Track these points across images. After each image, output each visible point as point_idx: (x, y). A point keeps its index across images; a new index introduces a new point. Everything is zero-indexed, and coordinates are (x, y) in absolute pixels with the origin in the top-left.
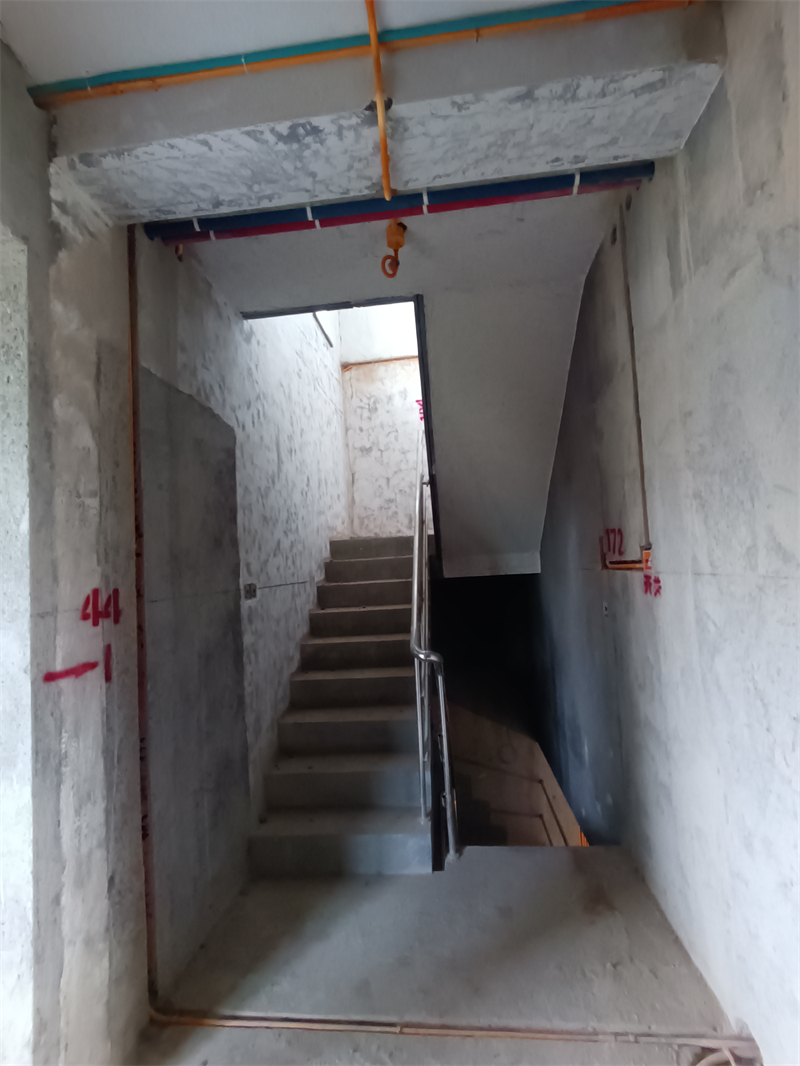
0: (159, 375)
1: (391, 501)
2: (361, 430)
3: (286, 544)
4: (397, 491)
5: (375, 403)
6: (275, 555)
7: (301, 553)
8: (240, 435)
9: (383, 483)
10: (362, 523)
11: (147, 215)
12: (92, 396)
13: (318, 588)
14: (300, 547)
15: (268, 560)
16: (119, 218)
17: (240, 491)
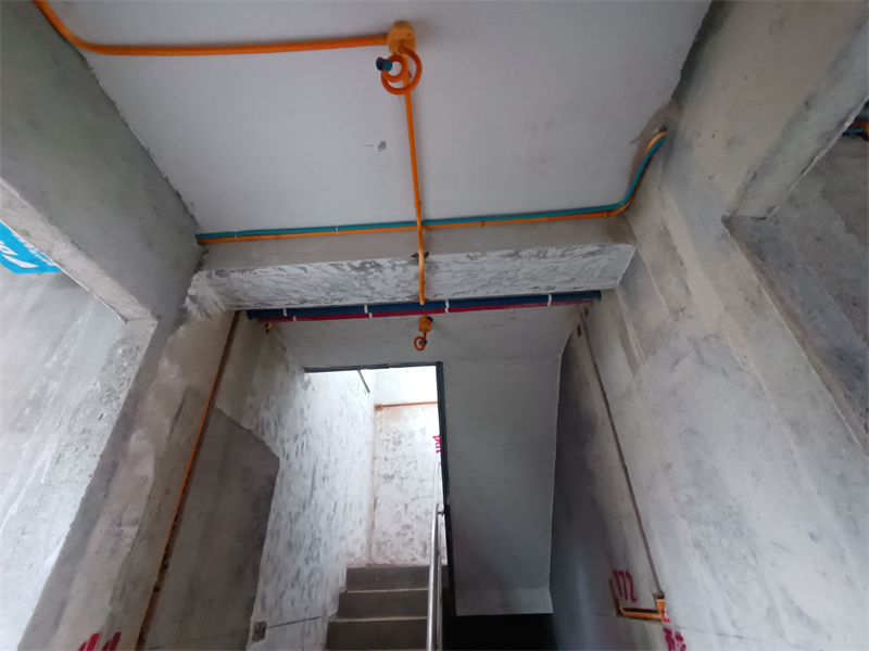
0: (228, 414)
1: (408, 527)
2: (386, 459)
3: (305, 572)
4: (414, 517)
5: (399, 437)
6: (293, 586)
7: (318, 583)
8: (283, 463)
9: (401, 508)
10: (379, 549)
11: (252, 306)
12: (167, 431)
13: (330, 624)
14: (318, 576)
15: (284, 592)
16: (232, 306)
17: (272, 516)
